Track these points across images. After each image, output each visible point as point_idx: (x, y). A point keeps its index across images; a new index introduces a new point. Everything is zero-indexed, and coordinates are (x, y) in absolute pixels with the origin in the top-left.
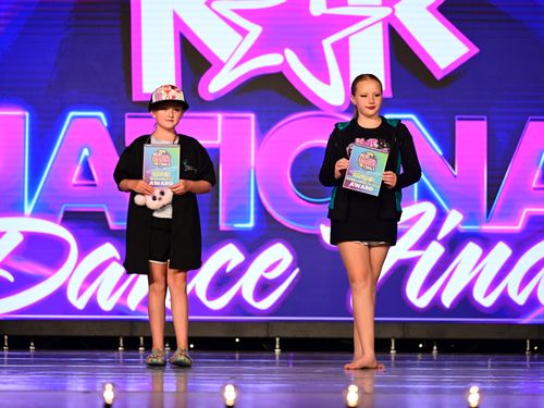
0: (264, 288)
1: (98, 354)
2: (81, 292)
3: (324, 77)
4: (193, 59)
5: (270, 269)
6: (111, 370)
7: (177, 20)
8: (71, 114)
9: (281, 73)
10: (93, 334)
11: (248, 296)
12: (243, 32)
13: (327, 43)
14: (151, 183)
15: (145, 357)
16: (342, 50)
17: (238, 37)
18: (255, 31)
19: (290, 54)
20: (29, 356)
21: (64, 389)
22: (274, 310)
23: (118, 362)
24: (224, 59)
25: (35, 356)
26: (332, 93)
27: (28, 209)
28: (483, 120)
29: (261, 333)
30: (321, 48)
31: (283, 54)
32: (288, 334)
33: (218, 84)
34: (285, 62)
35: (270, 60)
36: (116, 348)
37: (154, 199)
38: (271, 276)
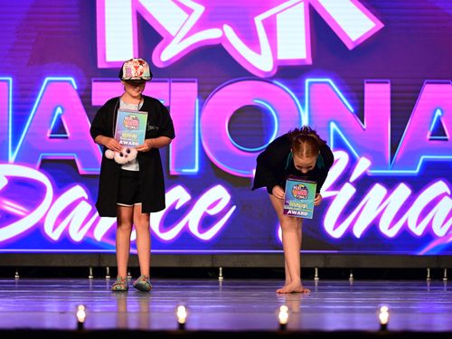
0: (207, 222)
1: (72, 281)
2: (55, 228)
4: (148, 35)
5: (211, 207)
6: (82, 295)
8: (47, 79)
9: (221, 44)
10: (67, 265)
11: (194, 229)
12: (189, 11)
13: (258, 20)
14: (121, 142)
15: (111, 284)
16: (270, 26)
17: (187, 16)
18: (199, 10)
19: (229, 31)
20: (14, 283)
21: (42, 310)
23: (88, 288)
24: (173, 34)
25: (19, 283)
26: (262, 62)
27: (12, 157)
28: (387, 83)
30: (254, 26)
31: (222, 29)
32: (230, 264)
34: (224, 38)
35: (212, 34)
36: (86, 276)
37: (122, 155)
38: (212, 212)
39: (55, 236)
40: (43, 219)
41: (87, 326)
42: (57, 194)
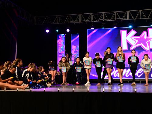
0: (139, 74)
2: (115, 75)
3: (146, 46)
4: (129, 45)
7: (127, 40)
11: (137, 75)
12: (136, 41)
13: (147, 42)
16: (149, 43)
17: (135, 42)
18: (137, 41)
19: (142, 44)
22: (140, 77)
24: (133, 45)
26: (148, 49)
29: (138, 81)
30: (146, 43)
32: (142, 81)
33: (132, 48)
34: (141, 45)
35: (139, 45)
38: (140, 73)
39: (115, 76)
40: (113, 74)
41: (120, 92)
42: (116, 70)
